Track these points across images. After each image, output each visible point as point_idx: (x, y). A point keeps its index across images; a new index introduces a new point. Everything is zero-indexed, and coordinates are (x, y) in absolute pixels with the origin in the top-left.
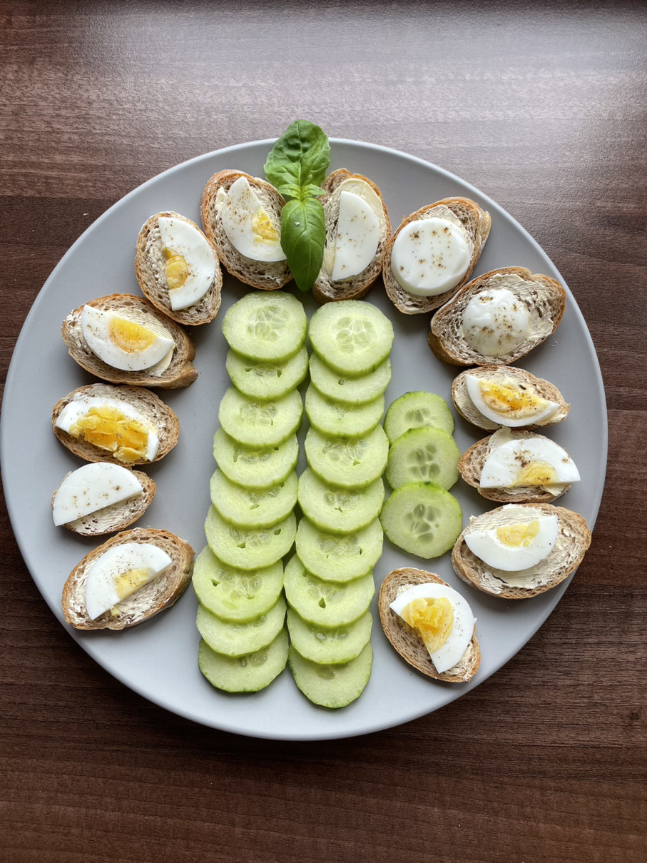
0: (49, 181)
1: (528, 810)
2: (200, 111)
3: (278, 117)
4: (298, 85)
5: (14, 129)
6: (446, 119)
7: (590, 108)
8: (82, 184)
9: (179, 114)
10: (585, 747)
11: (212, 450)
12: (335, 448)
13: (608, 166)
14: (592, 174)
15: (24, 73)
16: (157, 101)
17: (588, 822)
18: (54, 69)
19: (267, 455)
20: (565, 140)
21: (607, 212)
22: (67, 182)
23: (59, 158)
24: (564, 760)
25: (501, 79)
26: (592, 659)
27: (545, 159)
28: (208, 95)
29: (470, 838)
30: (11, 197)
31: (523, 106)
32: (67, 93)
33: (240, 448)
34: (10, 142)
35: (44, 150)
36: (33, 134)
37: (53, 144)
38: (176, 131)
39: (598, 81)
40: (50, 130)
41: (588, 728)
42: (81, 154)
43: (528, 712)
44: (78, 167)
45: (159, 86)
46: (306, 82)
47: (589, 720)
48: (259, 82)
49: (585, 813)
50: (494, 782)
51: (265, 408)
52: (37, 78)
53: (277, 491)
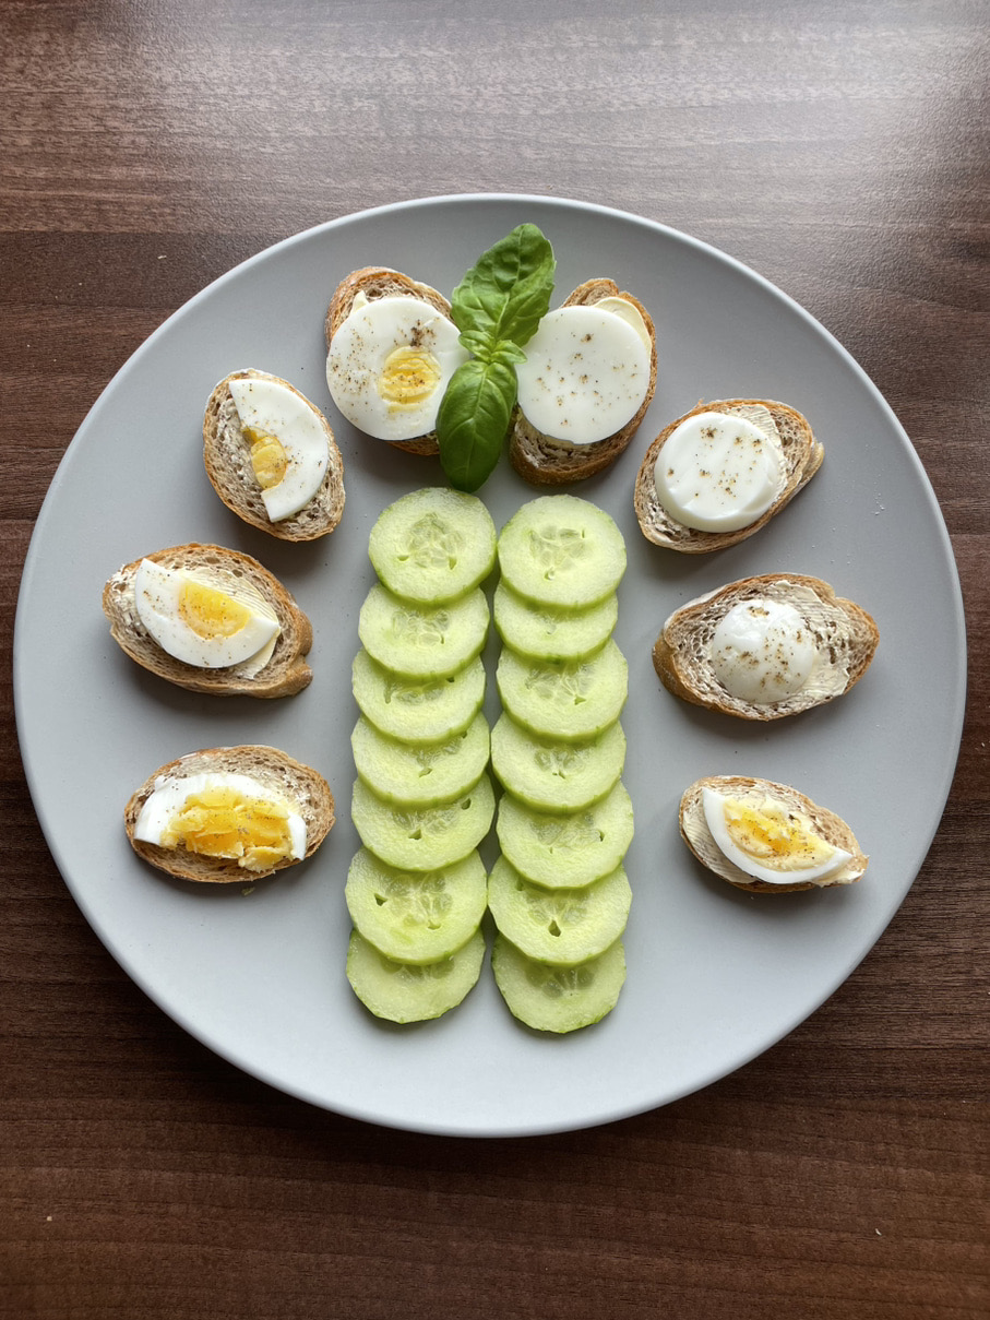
0: (103, 207)
1: (881, 1147)
2: (335, 96)
3: (456, 102)
4: (485, 54)
5: (45, 129)
6: (715, 102)
7: (932, 83)
8: (154, 210)
9: (302, 100)
10: (964, 1049)
11: (351, 686)
12: (545, 678)
13: (964, 169)
14: (941, 181)
15: (58, 45)
16: (268, 82)
17: (973, 1163)
18: (106, 38)
19: (437, 691)
20: (898, 131)
21: (966, 236)
22: (131, 208)
23: (117, 173)
24: (934, 1069)
25: (797, 40)
26: (969, 915)
27: (869, 159)
28: (347, 72)
29: (793, 1194)
30: (44, 232)
31: (832, 80)
32: (126, 73)
33: (394, 681)
34: (39, 149)
35: (94, 161)
36: (77, 137)
37: (108, 151)
38: (299, 127)
39: (942, 43)
40: (102, 129)
41: (967, 1019)
42: (152, 166)
43: (874, 997)
44: (147, 185)
45: (270, 60)
46: (497, 49)
47: (969, 1007)
48: (424, 50)
49: (968, 1149)
50: (827, 1107)
51: (430, 617)
52: (80, 53)
53: (458, 744)
